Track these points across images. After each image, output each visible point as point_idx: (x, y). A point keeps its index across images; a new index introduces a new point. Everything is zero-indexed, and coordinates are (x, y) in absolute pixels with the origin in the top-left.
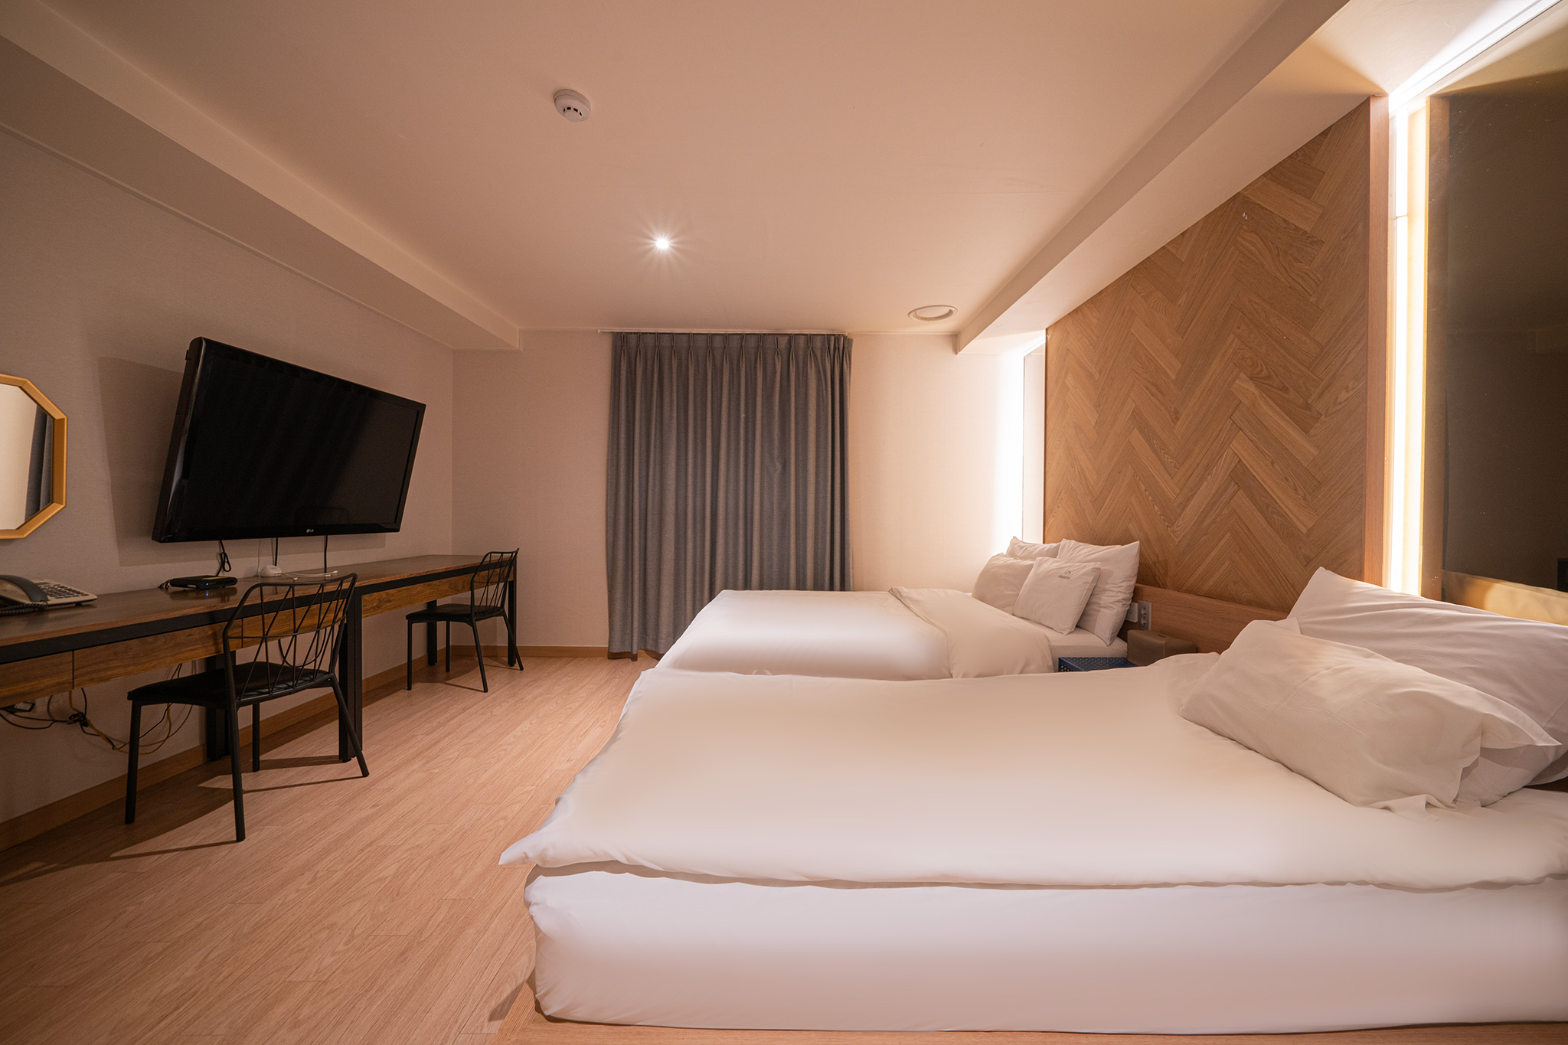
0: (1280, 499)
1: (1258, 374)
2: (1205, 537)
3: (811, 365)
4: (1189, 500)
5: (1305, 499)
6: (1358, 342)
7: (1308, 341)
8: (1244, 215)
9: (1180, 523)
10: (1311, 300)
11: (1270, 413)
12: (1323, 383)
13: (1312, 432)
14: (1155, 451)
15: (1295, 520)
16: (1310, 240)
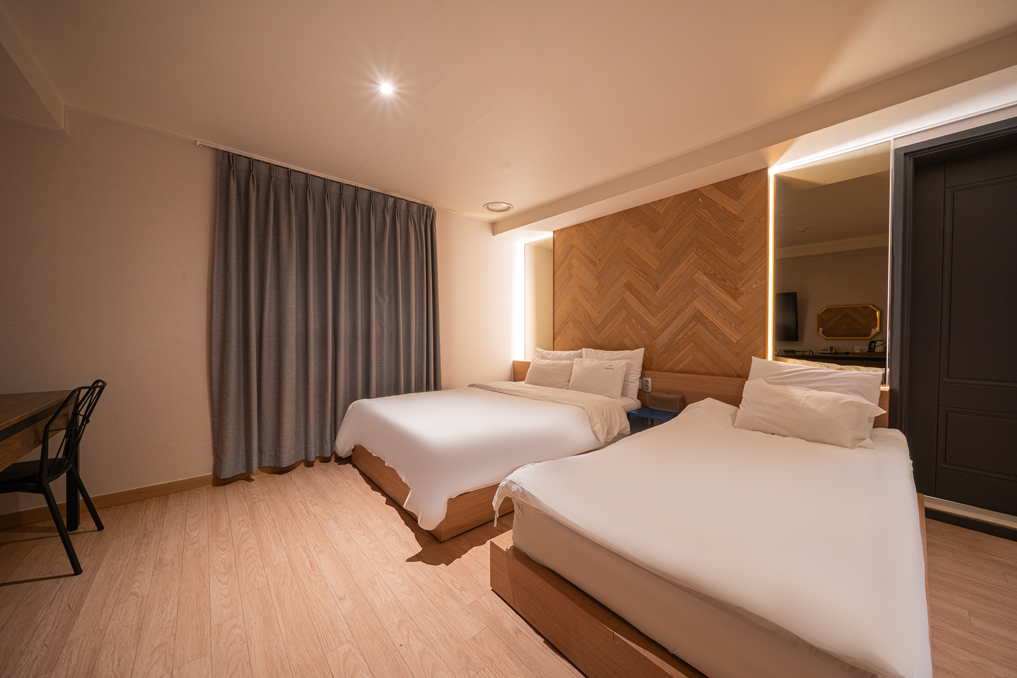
0: (721, 327)
1: (708, 272)
2: (677, 345)
3: (411, 224)
4: (666, 328)
5: (736, 328)
6: (762, 265)
7: (736, 261)
8: (700, 200)
9: (660, 338)
10: (738, 244)
11: (716, 290)
12: (744, 280)
13: (738, 300)
14: (643, 304)
15: (730, 337)
16: (737, 219)
